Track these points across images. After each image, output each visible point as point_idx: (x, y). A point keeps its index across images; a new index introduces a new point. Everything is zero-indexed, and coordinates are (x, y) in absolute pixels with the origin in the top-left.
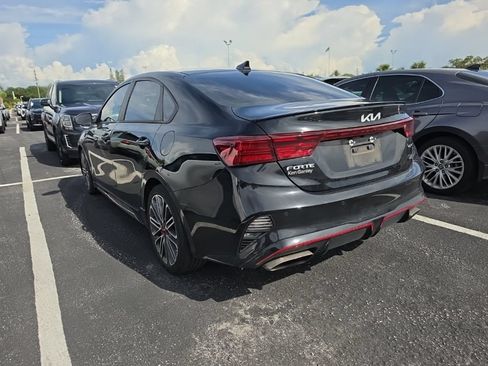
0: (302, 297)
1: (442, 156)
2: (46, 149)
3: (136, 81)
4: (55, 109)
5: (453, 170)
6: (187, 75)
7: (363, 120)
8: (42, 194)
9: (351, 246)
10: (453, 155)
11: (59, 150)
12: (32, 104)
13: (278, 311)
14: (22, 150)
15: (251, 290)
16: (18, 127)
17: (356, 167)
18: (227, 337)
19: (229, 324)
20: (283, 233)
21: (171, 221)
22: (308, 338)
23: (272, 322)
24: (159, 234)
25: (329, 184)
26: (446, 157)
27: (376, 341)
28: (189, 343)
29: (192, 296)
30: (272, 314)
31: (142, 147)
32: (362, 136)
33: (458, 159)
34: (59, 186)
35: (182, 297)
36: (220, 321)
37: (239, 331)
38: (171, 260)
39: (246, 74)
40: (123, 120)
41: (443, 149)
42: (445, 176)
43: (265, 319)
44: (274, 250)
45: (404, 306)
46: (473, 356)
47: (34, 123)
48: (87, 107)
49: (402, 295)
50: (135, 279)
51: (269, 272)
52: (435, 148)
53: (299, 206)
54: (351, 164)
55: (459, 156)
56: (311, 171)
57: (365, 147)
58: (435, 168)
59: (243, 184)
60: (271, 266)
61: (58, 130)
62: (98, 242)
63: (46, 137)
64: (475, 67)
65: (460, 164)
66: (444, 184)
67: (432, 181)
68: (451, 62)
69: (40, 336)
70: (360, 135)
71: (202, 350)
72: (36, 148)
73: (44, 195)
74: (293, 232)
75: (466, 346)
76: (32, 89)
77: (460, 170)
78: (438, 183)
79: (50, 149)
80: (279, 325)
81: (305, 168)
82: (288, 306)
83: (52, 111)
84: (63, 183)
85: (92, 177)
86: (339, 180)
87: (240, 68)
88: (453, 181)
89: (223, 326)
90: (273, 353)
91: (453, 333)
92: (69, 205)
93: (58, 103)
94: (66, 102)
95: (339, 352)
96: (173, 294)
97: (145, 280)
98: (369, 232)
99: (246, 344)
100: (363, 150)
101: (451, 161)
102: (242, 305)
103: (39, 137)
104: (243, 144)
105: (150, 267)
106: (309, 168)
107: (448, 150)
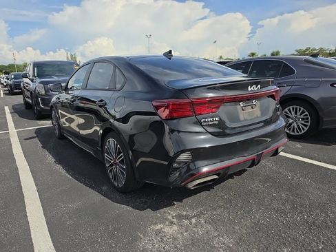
0: (210, 207)
1: (296, 113)
2: (24, 108)
3: (95, 62)
4: (32, 80)
5: (303, 122)
6: (131, 58)
7: (249, 89)
8: (24, 139)
9: (239, 173)
10: (303, 112)
11: (34, 108)
12: (13, 77)
13: (194, 216)
14: (7, 108)
15: (175, 203)
16: (2, 93)
17: (245, 120)
18: (163, 234)
19: (162, 226)
20: (199, 163)
21: (122, 156)
22: (216, 234)
23: (191, 224)
24: (112, 165)
25: (228, 131)
26: (298, 114)
27: (261, 234)
28: (137, 239)
29: (136, 208)
30: (191, 218)
31: (101, 106)
32: (248, 100)
33: (306, 115)
34: (36, 133)
35: (129, 208)
36: (156, 224)
37: (170, 230)
38: (121, 183)
39: (170, 59)
40: (85, 88)
41: (296, 108)
42: (298, 126)
43: (186, 222)
44: (194, 175)
45: (277, 211)
46: (323, 243)
47: (14, 90)
48: (55, 79)
49: (275, 204)
50: (95, 197)
51: (190, 189)
52: (291, 107)
53: (207, 146)
54: (242, 118)
55: (307, 113)
56: (217, 122)
57: (250, 107)
58: (291, 121)
59: (172, 131)
60: (191, 186)
61: (34, 95)
62: (68, 172)
63: (24, 99)
64: (315, 55)
65: (308, 119)
66: (297, 132)
67: (290, 130)
68: (297, 51)
69: (32, 236)
70: (248, 99)
71: (145, 243)
72: (17, 107)
73: (25, 139)
74: (206, 162)
75: (319, 236)
76: (12, 66)
77: (308, 122)
78: (293, 131)
79: (26, 108)
80: (196, 225)
81: (213, 120)
82: (201, 213)
83: (30, 82)
84: (38, 132)
85: (60, 128)
86: (235, 128)
87: (165, 54)
88: (304, 129)
89: (158, 227)
90: (193, 244)
91: (310, 228)
92: (44, 147)
93: (34, 76)
94: (39, 76)
95: (237, 242)
96: (122, 206)
97: (102, 197)
98: (254, 163)
99: (175, 239)
100: (249, 109)
101: (302, 116)
102: (171, 213)
103: (19, 100)
104: (172, 105)
105: (105, 188)
106: (216, 120)
107: (300, 109)
